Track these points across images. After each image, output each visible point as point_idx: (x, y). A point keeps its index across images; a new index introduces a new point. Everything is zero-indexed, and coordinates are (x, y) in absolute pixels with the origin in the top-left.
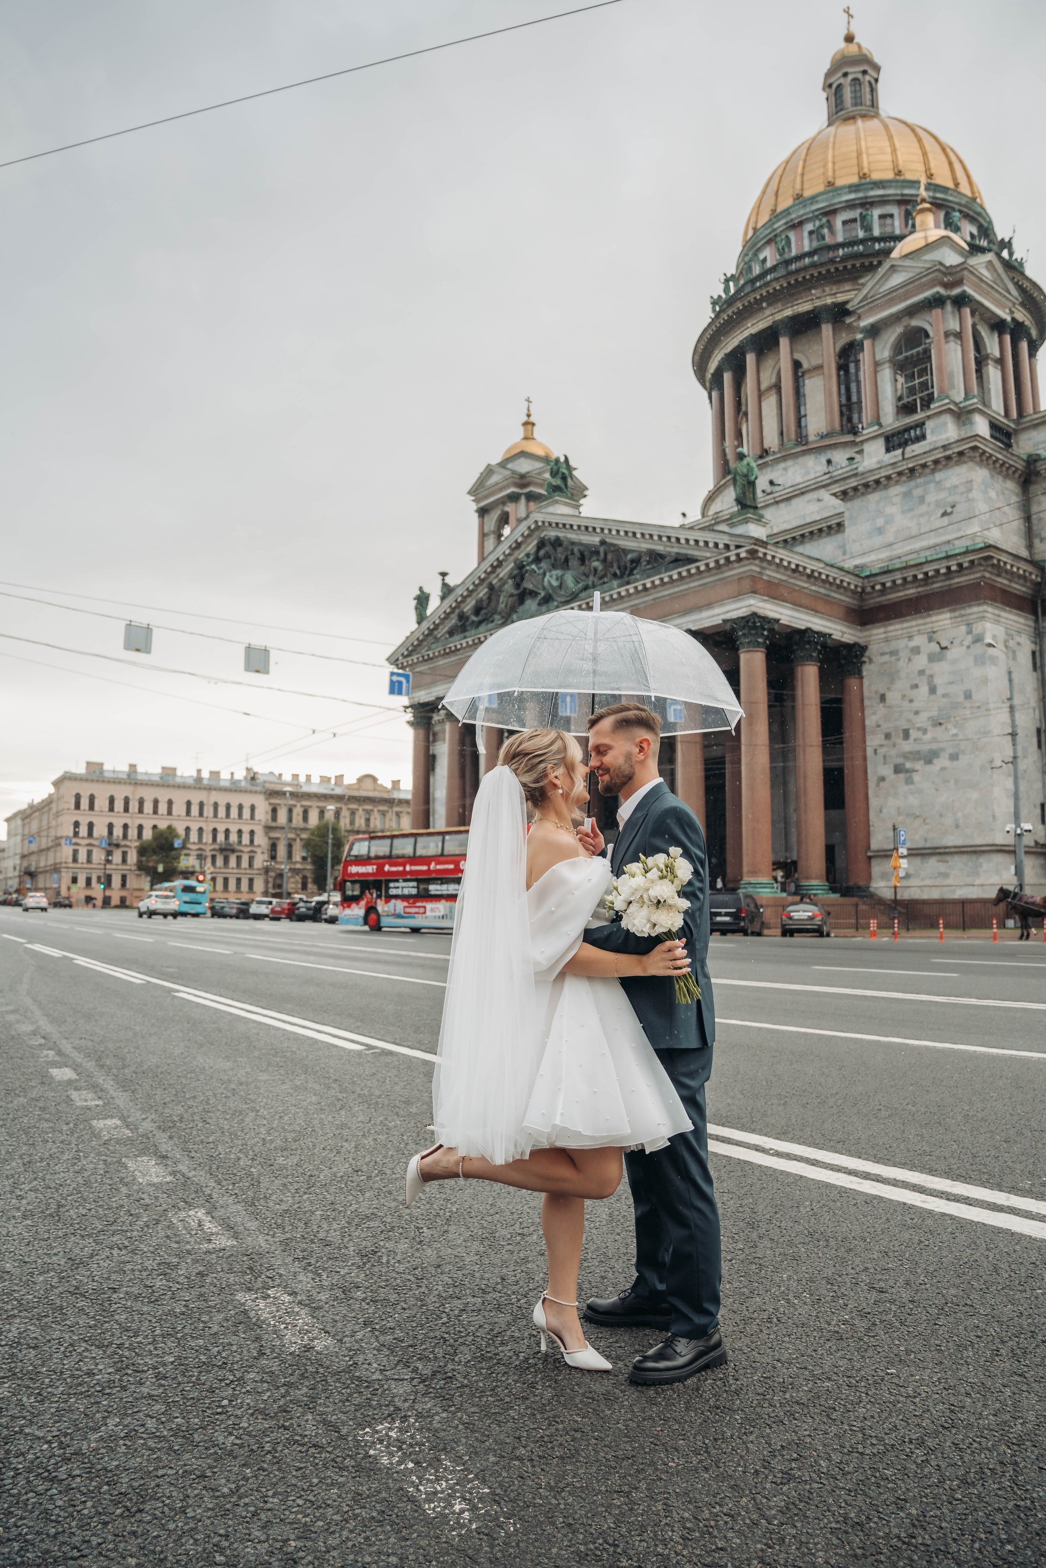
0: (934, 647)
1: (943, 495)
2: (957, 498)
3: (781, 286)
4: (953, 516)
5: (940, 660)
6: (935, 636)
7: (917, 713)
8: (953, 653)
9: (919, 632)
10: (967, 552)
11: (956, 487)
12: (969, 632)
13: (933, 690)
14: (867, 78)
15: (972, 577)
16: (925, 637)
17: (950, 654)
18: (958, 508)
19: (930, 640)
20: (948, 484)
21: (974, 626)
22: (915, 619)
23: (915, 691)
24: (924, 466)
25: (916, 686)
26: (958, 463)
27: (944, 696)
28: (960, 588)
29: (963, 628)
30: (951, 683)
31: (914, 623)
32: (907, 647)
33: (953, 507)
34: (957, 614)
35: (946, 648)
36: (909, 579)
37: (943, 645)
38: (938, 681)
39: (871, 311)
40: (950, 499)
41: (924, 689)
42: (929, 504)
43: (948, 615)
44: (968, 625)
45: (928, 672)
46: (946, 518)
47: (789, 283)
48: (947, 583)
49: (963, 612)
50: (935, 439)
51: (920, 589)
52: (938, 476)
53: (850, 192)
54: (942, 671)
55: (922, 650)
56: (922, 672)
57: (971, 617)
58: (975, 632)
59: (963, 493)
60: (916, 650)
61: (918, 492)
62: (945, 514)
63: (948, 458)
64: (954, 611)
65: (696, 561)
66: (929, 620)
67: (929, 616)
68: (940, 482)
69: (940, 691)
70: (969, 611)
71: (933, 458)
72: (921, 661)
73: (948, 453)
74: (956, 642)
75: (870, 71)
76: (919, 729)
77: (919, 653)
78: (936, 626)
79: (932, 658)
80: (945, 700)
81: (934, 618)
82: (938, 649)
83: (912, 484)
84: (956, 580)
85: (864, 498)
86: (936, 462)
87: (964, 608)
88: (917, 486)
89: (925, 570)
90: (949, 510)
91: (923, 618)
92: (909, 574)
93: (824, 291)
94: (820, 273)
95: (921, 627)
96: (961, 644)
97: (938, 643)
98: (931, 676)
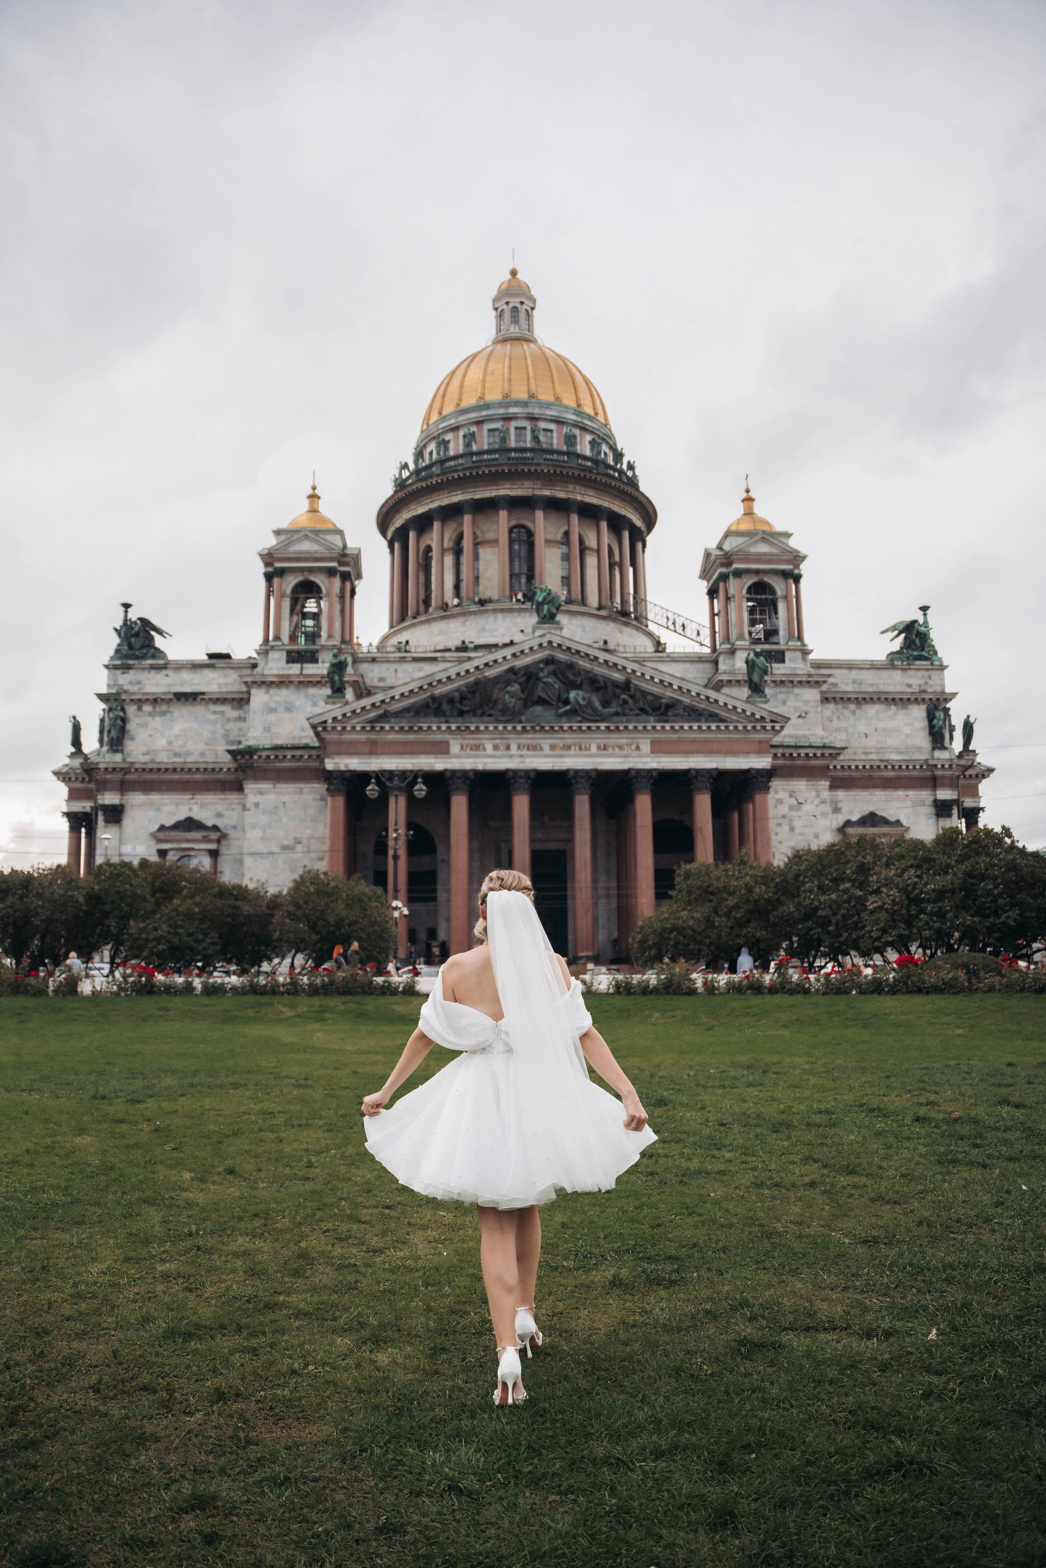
0: (793, 801)
1: (798, 704)
2: (809, 709)
4: (806, 720)
5: (797, 810)
6: (794, 794)
7: (780, 842)
8: (807, 808)
9: (783, 789)
10: (824, 747)
11: (808, 701)
12: (818, 796)
13: (792, 829)
15: (823, 762)
16: (787, 793)
17: (804, 808)
18: (809, 715)
19: (791, 796)
20: (803, 698)
21: (821, 793)
23: (779, 828)
24: (792, 682)
25: (780, 825)
26: (811, 687)
27: (801, 834)
28: (813, 768)
29: (814, 793)
30: (805, 826)
32: (773, 797)
33: (806, 713)
34: (810, 783)
35: (800, 804)
37: (800, 801)
38: (797, 824)
39: (742, 561)
40: (805, 708)
41: (786, 828)
42: (789, 708)
43: (805, 783)
44: (818, 791)
45: (789, 817)
46: (801, 720)
48: (807, 763)
49: (815, 783)
50: (793, 665)
52: (796, 691)
54: (798, 818)
55: (785, 801)
56: (784, 817)
57: (820, 787)
58: (821, 796)
59: (812, 707)
60: (780, 801)
61: (781, 697)
62: (800, 716)
63: (808, 682)
64: (809, 781)
66: (791, 783)
67: (792, 780)
68: (797, 695)
69: (797, 830)
70: (819, 783)
71: (799, 679)
72: (784, 809)
74: (809, 801)
77: (782, 803)
78: (796, 788)
79: (791, 808)
80: (800, 837)
81: (795, 783)
82: (795, 803)
83: (778, 690)
84: (811, 763)
86: (800, 682)
87: (817, 780)
88: (780, 693)
89: (799, 752)
90: (803, 715)
91: (788, 781)
92: (788, 752)
95: (785, 787)
96: (812, 802)
97: (796, 799)
98: (791, 820)
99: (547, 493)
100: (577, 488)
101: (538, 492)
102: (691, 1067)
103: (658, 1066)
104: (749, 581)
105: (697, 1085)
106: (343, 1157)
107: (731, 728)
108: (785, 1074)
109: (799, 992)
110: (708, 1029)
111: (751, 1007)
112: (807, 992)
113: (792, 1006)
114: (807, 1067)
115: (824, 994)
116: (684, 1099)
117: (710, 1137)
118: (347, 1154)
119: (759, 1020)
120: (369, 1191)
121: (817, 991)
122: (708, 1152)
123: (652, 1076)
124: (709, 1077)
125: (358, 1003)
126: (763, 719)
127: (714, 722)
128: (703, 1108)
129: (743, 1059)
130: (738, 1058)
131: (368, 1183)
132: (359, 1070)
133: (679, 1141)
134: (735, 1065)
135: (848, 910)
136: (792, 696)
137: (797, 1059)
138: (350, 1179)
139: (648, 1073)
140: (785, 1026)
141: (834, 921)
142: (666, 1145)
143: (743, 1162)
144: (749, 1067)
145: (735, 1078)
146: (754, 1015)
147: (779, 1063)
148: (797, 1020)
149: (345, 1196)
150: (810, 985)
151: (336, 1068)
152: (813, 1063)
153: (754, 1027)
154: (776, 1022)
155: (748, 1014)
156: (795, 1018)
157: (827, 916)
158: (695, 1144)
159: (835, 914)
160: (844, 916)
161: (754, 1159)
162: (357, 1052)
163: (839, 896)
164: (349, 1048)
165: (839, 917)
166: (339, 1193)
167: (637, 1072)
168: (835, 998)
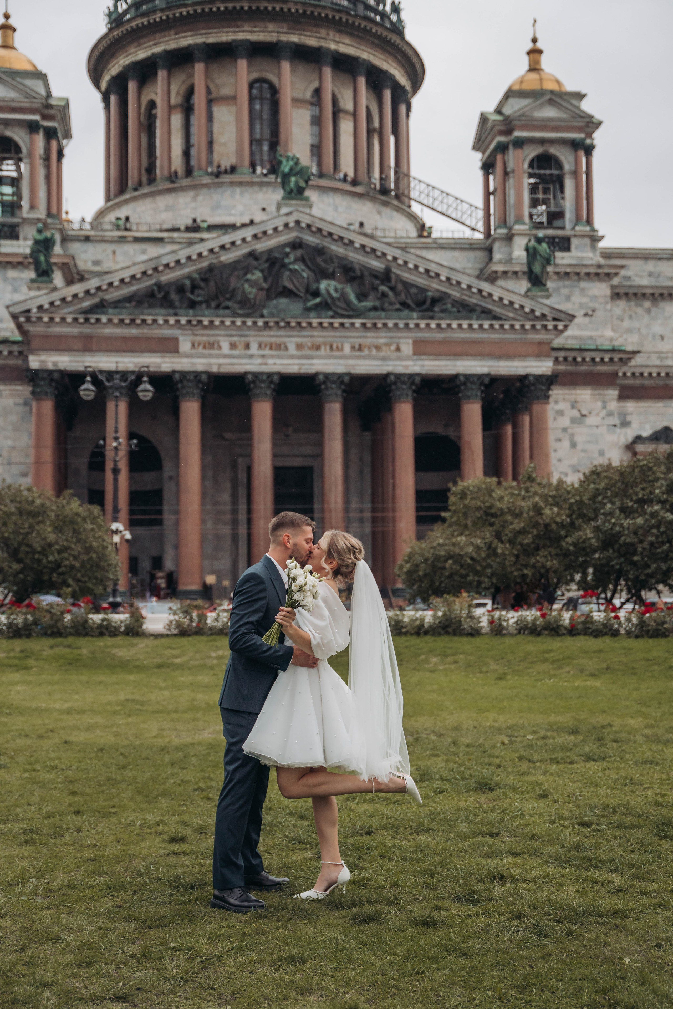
0: (575, 413)
1: (585, 300)
2: (596, 305)
4: (593, 319)
5: (580, 423)
6: (577, 405)
7: (560, 460)
8: (591, 420)
9: (564, 400)
10: (614, 350)
11: (596, 297)
12: (604, 407)
13: (573, 445)
16: (569, 404)
17: (589, 421)
18: (597, 314)
19: (573, 407)
20: (590, 293)
21: (608, 404)
22: (563, 389)
23: (558, 445)
24: (578, 274)
25: (559, 440)
27: (583, 451)
28: (599, 375)
29: (599, 404)
30: (588, 442)
31: (561, 392)
32: (553, 409)
33: (594, 311)
34: (596, 392)
35: (584, 416)
37: (584, 413)
38: (579, 439)
40: (592, 305)
41: (566, 443)
42: (574, 304)
43: (589, 392)
44: (604, 402)
45: (569, 431)
46: (587, 319)
48: (592, 368)
49: (601, 392)
51: (570, 368)
52: (583, 284)
54: (581, 432)
55: (566, 413)
56: (565, 430)
57: (607, 397)
58: (608, 407)
59: (601, 304)
60: (561, 413)
61: (565, 291)
62: (586, 315)
63: (597, 274)
64: (595, 389)
66: (573, 392)
67: (575, 389)
68: (583, 290)
69: (579, 447)
70: (607, 392)
71: (587, 270)
72: (565, 422)
73: (600, 271)
74: (594, 413)
77: (563, 416)
78: (579, 398)
79: (573, 421)
80: (583, 454)
81: (578, 392)
82: (578, 415)
83: (561, 283)
84: (598, 368)
86: (588, 274)
88: (565, 286)
90: (590, 313)
91: (569, 389)
92: (570, 355)
95: (567, 397)
96: (597, 415)
97: (579, 411)
98: (572, 435)
99: (294, 39)
100: (332, 34)
101: (284, 38)
102: (499, 731)
103: (457, 728)
104: (532, 152)
105: (521, 758)
106: (49, 892)
107: (507, 327)
108: (627, 742)
109: (605, 634)
110: (500, 679)
111: (551, 651)
112: (615, 634)
113: (600, 651)
114: (648, 732)
115: (637, 637)
116: (511, 780)
117: (577, 847)
118: (55, 885)
119: (560, 668)
120: (89, 964)
121: (629, 633)
122: (584, 874)
123: (455, 743)
124: (530, 746)
125: (69, 646)
126: (544, 316)
127: (487, 319)
128: (544, 796)
129: (560, 719)
130: (553, 718)
131: (87, 945)
132: (72, 738)
133: (535, 853)
134: (559, 729)
135: (657, 537)
136: (577, 291)
137: (632, 722)
138: (57, 938)
139: (449, 740)
140: (593, 675)
141: (639, 549)
142: (519, 860)
143: (643, 893)
144: (574, 732)
145: (564, 748)
146: (553, 662)
147: (610, 725)
148: (608, 668)
149: (49, 977)
150: (620, 624)
151: (40, 737)
152: (653, 727)
153: (555, 676)
154: (582, 671)
155: (545, 660)
156: (604, 665)
157: (632, 544)
158: (558, 858)
159: (641, 542)
160: (652, 544)
161: (655, 886)
162: (68, 712)
163: (646, 520)
164: (58, 706)
165: (646, 545)
166: (39, 972)
167: (433, 737)
168: (651, 642)
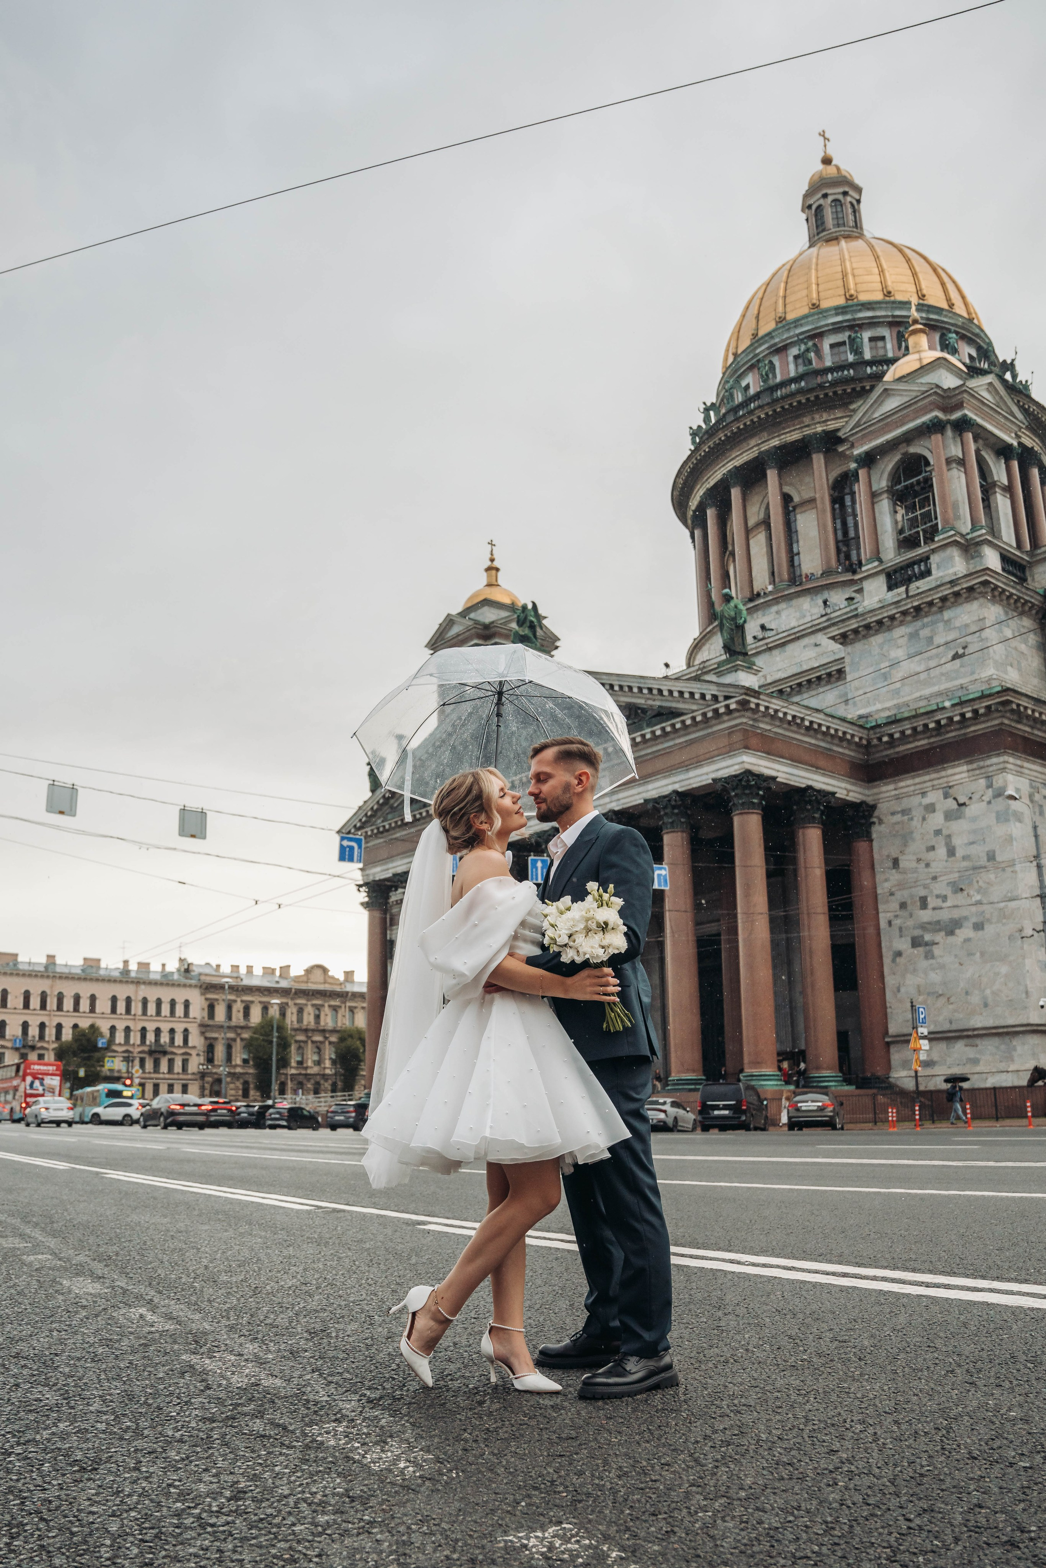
0: (951, 804)
1: (953, 635)
2: (969, 638)
3: (767, 414)
4: (965, 658)
5: (957, 818)
6: (950, 791)
7: (935, 878)
8: (973, 809)
9: (934, 788)
10: (983, 697)
11: (967, 626)
12: (990, 786)
13: (951, 852)
14: (849, 199)
15: (989, 724)
16: (941, 792)
17: (969, 811)
18: (971, 650)
19: (946, 796)
20: (957, 623)
21: (995, 779)
22: (928, 773)
23: (932, 853)
24: (931, 604)
25: (932, 848)
26: (968, 600)
27: (965, 858)
28: (976, 738)
29: (982, 782)
30: (971, 843)
31: (927, 778)
32: (920, 804)
33: (964, 648)
34: (975, 766)
35: (964, 804)
36: (920, 729)
37: (961, 801)
38: (957, 841)
39: (866, 437)
40: (961, 640)
41: (942, 851)
42: (938, 646)
43: (965, 768)
44: (987, 777)
45: (945, 832)
46: (957, 661)
47: (775, 411)
48: (963, 732)
49: (981, 764)
50: (941, 574)
51: (932, 740)
52: (947, 615)
53: (837, 314)
54: (960, 831)
55: (938, 807)
56: (938, 832)
57: (991, 769)
58: (995, 785)
59: (974, 633)
60: (931, 808)
61: (925, 633)
62: (956, 657)
63: (957, 594)
64: (971, 762)
65: (682, 714)
66: (943, 773)
67: (944, 769)
68: (949, 621)
69: (959, 853)
70: (988, 762)
71: (940, 595)
72: (937, 820)
73: (956, 589)
74: (976, 797)
75: (851, 193)
76: (938, 896)
77: (934, 811)
78: (952, 781)
79: (949, 816)
80: (965, 864)
81: (950, 772)
82: (955, 806)
83: (919, 624)
84: (972, 729)
85: (865, 641)
86: (944, 599)
87: (983, 759)
88: (924, 626)
89: (937, 718)
90: (961, 651)
91: (938, 771)
93: (813, 419)
94: (808, 399)
95: (935, 782)
96: (981, 799)
97: (955, 799)
98: (949, 836)
136: (941, 625)
